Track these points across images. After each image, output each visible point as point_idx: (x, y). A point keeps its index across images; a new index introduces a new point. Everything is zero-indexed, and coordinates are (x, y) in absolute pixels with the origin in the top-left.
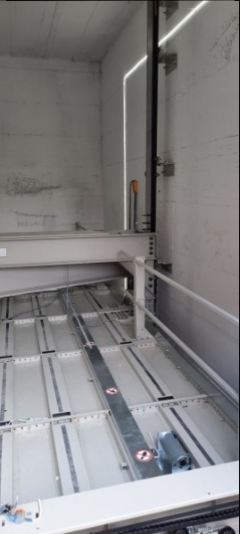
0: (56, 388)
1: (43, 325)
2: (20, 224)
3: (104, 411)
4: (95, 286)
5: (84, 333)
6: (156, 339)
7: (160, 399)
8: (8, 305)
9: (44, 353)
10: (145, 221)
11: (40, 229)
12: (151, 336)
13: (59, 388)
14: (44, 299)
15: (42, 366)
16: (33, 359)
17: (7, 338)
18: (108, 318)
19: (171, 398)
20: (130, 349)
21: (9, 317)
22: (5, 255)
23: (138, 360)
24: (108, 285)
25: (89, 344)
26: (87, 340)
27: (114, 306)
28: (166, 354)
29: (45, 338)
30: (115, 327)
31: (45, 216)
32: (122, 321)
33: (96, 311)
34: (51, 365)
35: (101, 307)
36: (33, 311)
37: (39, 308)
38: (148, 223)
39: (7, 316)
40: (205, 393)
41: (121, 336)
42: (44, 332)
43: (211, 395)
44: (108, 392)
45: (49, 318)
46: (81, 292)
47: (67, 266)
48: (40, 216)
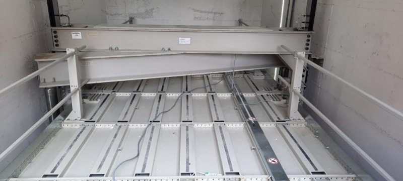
0: (227, 151)
1: (213, 99)
2: (196, 18)
3: (266, 176)
4: (253, 72)
5: (247, 110)
6: (306, 121)
7: (313, 173)
8: (187, 81)
9: (215, 121)
10: (304, 20)
11: (210, 23)
12: (302, 118)
13: (229, 151)
14: (213, 78)
15: (214, 131)
16: (207, 125)
17: (188, 107)
18: (265, 99)
19: (323, 173)
20: (284, 127)
21: (188, 90)
22: (189, 43)
23: (292, 137)
24: (264, 72)
25: (251, 119)
26: (249, 115)
27: (269, 90)
28: (316, 134)
29: (216, 110)
30: (270, 107)
31: (215, 13)
32: (276, 102)
33: (254, 92)
34: (221, 132)
35: (258, 90)
36: (205, 88)
37: (210, 86)
38: (306, 23)
39: (187, 90)
40: (353, 173)
41: (276, 115)
42: (215, 105)
43: (359, 176)
44: (270, 161)
45: (218, 94)
46: (241, 76)
47: (235, 55)
48: (212, 13)
